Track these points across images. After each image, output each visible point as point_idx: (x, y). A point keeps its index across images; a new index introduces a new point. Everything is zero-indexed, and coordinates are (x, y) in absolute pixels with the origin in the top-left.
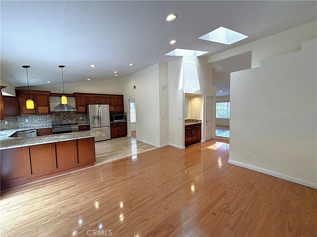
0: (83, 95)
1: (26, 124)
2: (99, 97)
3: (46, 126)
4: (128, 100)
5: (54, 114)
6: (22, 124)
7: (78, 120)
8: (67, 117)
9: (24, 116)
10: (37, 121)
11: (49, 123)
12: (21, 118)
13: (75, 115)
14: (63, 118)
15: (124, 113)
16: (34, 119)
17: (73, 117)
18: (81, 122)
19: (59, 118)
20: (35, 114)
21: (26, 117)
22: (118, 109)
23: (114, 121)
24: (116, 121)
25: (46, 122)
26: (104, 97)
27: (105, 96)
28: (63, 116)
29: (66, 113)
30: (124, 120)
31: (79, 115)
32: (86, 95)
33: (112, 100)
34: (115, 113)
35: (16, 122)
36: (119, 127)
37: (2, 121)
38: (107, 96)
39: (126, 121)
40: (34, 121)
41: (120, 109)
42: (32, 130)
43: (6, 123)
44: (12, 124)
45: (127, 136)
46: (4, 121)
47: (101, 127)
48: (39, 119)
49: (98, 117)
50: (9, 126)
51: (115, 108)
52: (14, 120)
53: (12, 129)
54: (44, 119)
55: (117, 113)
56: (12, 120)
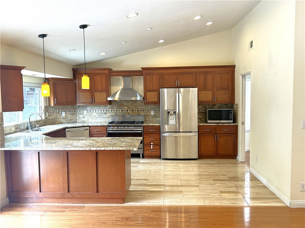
0: (156, 72)
1: (84, 118)
2: (182, 73)
3: (106, 123)
4: (241, 77)
5: (116, 104)
6: (80, 118)
7: (149, 115)
8: (133, 111)
9: (83, 106)
10: (95, 114)
11: (109, 117)
12: (80, 108)
13: (143, 107)
14: (127, 111)
15: (235, 107)
16: (93, 111)
17: (140, 111)
18: (152, 119)
19: (122, 111)
20: (91, 104)
21: (84, 107)
22: (222, 97)
23: (209, 121)
24: (212, 123)
25: (105, 116)
26: (191, 73)
27: (194, 70)
28: (126, 108)
29: (132, 102)
30: (232, 121)
31: (149, 106)
32: (160, 71)
33: (209, 77)
34: (215, 105)
35: (74, 114)
36: (217, 137)
37: (59, 112)
38: (198, 70)
39: (236, 124)
40: (93, 114)
41: (225, 96)
42: (84, 127)
43: (64, 114)
44: (70, 117)
45: (236, 158)
46: (62, 112)
47: (179, 132)
48: (98, 111)
49: (175, 112)
50: (66, 118)
51: (213, 95)
52: (72, 111)
53: (69, 123)
54: (104, 111)
55: (220, 105)
56: (70, 111)
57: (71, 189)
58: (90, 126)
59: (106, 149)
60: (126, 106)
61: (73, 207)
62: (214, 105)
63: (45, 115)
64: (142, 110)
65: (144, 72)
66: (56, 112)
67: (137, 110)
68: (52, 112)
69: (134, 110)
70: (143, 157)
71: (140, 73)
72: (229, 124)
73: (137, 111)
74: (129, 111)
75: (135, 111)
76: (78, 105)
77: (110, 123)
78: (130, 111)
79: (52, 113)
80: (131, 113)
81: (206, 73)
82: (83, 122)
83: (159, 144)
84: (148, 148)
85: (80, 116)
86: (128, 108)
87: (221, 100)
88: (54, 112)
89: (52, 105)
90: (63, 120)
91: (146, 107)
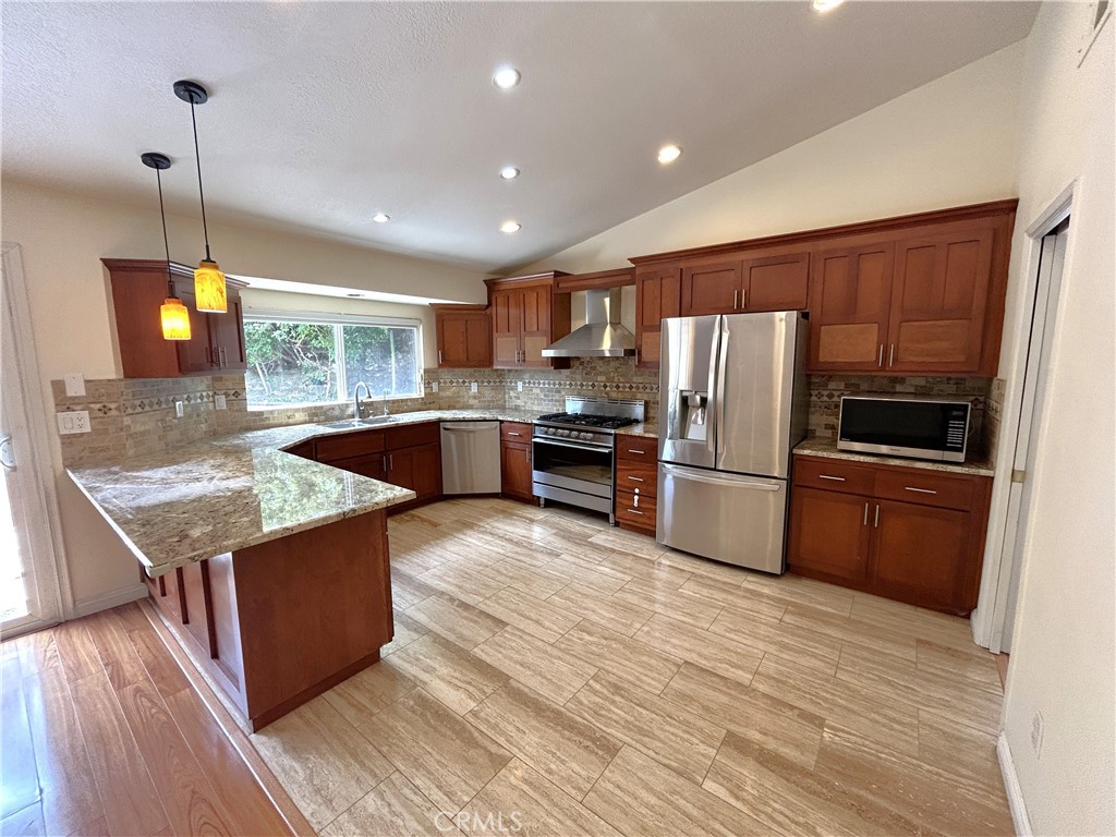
0: (672, 266)
2: (759, 264)
4: (1033, 242)
5: (581, 367)
6: (511, 398)
9: (516, 371)
12: (511, 374)
14: (605, 386)
15: (994, 391)
16: (534, 383)
17: (638, 388)
19: (593, 385)
21: (519, 375)
23: (843, 445)
24: (856, 452)
26: (798, 258)
28: (603, 378)
30: (961, 457)
32: (683, 265)
34: (902, 381)
35: (499, 387)
36: (871, 511)
37: (464, 382)
39: (983, 472)
40: (535, 391)
41: (945, 345)
42: (485, 420)
43: (474, 388)
44: (488, 394)
45: (968, 617)
46: (470, 383)
47: (715, 469)
48: (544, 384)
49: (704, 400)
50: (480, 397)
51: (884, 340)
52: (495, 382)
53: (487, 408)
54: (554, 384)
55: (923, 383)
56: (489, 382)
58: (502, 422)
60: (601, 373)
62: (895, 380)
63: (428, 388)
64: (641, 386)
65: (640, 272)
66: (458, 382)
67: (628, 385)
68: (448, 381)
69: (621, 385)
70: (616, 525)
71: (628, 277)
72: (941, 467)
73: (627, 390)
74: (608, 389)
75: (624, 387)
76: (495, 367)
78: (611, 387)
79: (449, 384)
80: (614, 395)
81: (858, 254)
83: (653, 497)
84: (625, 502)
85: (512, 393)
86: (608, 380)
87: (921, 359)
88: (452, 382)
90: (472, 402)
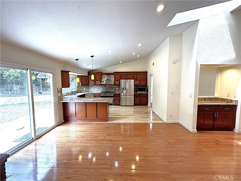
0: (119, 73)
1: (92, 90)
2: (128, 74)
3: (100, 92)
4: (149, 76)
5: (104, 85)
6: (90, 90)
8: (110, 88)
9: (92, 86)
10: (96, 89)
13: (114, 87)
14: (108, 88)
15: (147, 87)
18: (117, 91)
19: (106, 88)
20: (95, 85)
24: (139, 92)
25: (100, 90)
26: (132, 74)
29: (110, 85)
30: (146, 92)
31: (116, 86)
32: (120, 73)
34: (140, 86)
35: (88, 89)
37: (83, 88)
38: (134, 73)
39: (148, 93)
45: (147, 105)
47: (127, 96)
49: (126, 89)
50: (85, 90)
51: (139, 82)
54: (99, 88)
55: (142, 86)
57: (87, 117)
58: (94, 94)
59: (100, 102)
60: (107, 86)
61: (88, 123)
63: (78, 89)
65: (114, 73)
70: (114, 105)
76: (90, 85)
77: (101, 92)
82: (92, 92)
83: (119, 100)
84: (115, 102)
88: (81, 88)
89: (80, 85)
91: (115, 87)
